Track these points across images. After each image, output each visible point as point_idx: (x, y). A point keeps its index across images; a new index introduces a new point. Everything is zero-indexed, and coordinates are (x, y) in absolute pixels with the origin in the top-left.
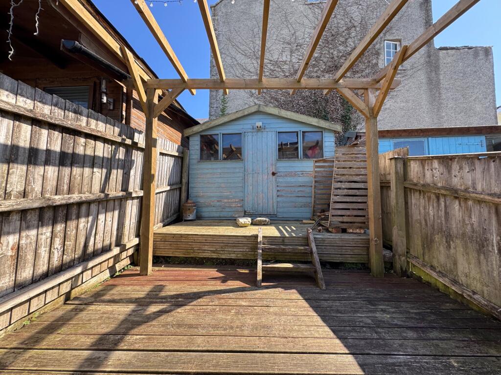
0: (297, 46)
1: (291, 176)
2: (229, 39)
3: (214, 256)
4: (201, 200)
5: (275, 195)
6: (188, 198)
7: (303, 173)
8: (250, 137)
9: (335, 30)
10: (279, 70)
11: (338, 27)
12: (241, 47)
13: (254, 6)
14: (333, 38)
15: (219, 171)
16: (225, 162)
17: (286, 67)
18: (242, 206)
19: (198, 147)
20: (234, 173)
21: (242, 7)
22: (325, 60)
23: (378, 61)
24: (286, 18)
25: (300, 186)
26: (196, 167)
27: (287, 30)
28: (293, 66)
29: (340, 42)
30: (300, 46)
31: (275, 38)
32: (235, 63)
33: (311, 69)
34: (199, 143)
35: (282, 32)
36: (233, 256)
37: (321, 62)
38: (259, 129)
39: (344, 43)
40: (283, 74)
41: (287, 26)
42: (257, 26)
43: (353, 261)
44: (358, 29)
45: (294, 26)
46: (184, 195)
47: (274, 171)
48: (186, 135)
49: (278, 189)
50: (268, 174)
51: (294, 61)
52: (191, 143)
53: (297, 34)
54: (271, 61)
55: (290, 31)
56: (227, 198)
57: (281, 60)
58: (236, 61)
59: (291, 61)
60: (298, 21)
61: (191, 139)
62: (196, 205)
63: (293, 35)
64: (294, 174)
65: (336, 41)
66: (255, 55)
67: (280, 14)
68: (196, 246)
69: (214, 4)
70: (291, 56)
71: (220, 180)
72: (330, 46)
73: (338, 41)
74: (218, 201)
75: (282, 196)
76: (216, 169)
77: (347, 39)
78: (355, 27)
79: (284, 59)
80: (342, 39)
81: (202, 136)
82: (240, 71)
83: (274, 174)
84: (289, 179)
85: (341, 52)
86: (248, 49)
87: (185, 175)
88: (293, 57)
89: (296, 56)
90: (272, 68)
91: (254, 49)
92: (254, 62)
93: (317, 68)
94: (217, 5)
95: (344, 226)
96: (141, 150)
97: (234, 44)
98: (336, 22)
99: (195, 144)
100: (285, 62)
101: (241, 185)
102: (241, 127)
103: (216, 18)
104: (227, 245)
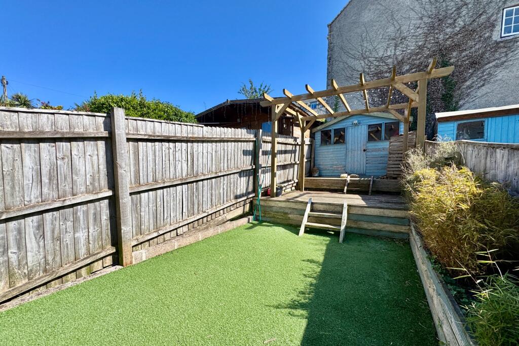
0: (401, 40)
1: (376, 151)
2: (342, 48)
3: (328, 188)
4: (321, 167)
5: (365, 163)
6: (314, 166)
7: (384, 149)
8: (350, 130)
9: (443, 13)
10: (384, 64)
11: (446, 11)
12: (351, 52)
13: (363, 14)
14: (440, 22)
15: (331, 150)
16: (335, 145)
17: (390, 60)
18: (345, 170)
19: (320, 138)
20: (340, 151)
21: (353, 18)
22: (429, 46)
23: (491, 34)
24: (392, 16)
25: (381, 157)
26: (318, 149)
27: (392, 28)
28: (396, 58)
29: (447, 25)
30: (405, 38)
31: (381, 37)
32: (346, 66)
33: (415, 58)
34: (320, 135)
35: (387, 31)
36: (336, 188)
37: (425, 48)
38: (356, 125)
39: (453, 25)
40: (387, 67)
41: (393, 24)
42: (365, 31)
43: (394, 191)
44: (470, 6)
45: (400, 22)
46: (312, 164)
47: (365, 148)
48: (313, 132)
49: (367, 159)
50: (361, 151)
51: (397, 53)
52: (316, 136)
53: (402, 29)
54: (377, 58)
55: (395, 27)
56: (336, 165)
57: (386, 55)
58: (347, 64)
59: (395, 54)
60: (404, 16)
61: (316, 134)
62: (319, 169)
63: (398, 30)
64: (379, 150)
65: (444, 25)
66: (363, 56)
67: (386, 15)
68: (320, 184)
69: (330, 23)
70: (395, 50)
71: (332, 156)
72: (436, 31)
73: (445, 24)
74: (331, 167)
75: (369, 163)
76: (330, 149)
77: (455, 20)
78: (466, 5)
79: (389, 53)
80: (450, 21)
81: (322, 131)
82: (350, 72)
83: (364, 150)
84: (374, 153)
85: (447, 35)
86: (357, 52)
87: (313, 153)
88: (397, 51)
89: (400, 49)
90: (377, 64)
91: (362, 51)
92: (362, 62)
93: (420, 56)
94: (332, 23)
95: (395, 176)
96: (299, 145)
97: (345, 51)
98: (444, 6)
99: (318, 136)
100: (389, 57)
101: (344, 158)
102: (345, 124)
103: (332, 33)
104: (334, 183)
